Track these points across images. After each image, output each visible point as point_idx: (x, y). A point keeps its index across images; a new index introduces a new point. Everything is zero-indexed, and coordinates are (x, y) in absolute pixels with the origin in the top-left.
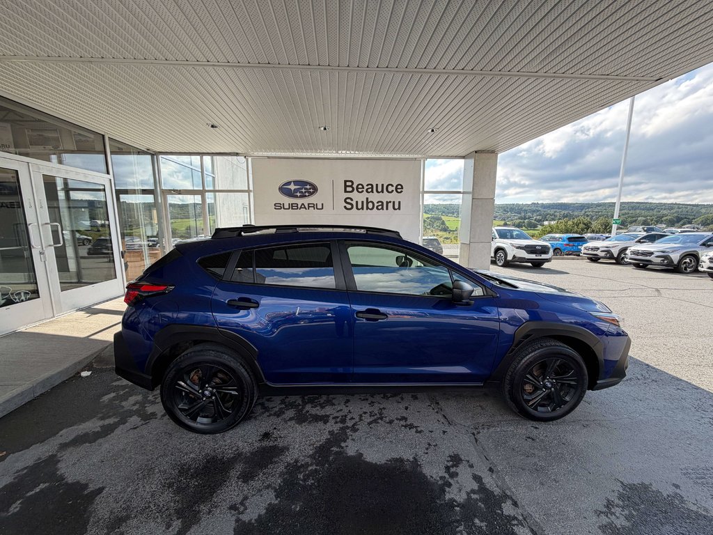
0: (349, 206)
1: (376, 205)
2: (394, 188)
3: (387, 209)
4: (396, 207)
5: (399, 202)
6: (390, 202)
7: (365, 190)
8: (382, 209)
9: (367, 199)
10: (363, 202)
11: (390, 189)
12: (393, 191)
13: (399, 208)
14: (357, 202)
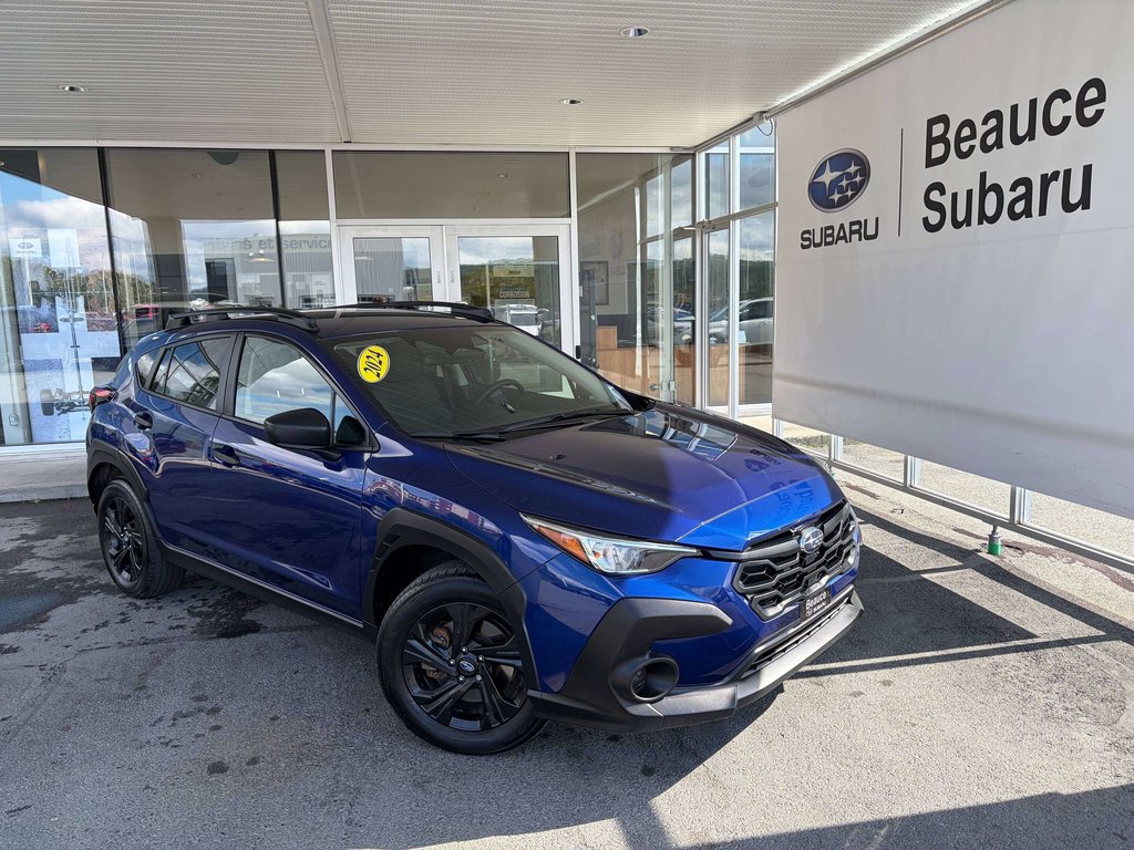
0: (934, 218)
1: (1008, 197)
2: (1069, 108)
3: (1043, 212)
4: (1075, 197)
5: (1088, 170)
6: (1055, 175)
7: (977, 142)
8: (1027, 212)
9: (983, 176)
10: (970, 193)
11: (1060, 110)
12: (1066, 120)
13: (1085, 202)
14: (955, 196)
